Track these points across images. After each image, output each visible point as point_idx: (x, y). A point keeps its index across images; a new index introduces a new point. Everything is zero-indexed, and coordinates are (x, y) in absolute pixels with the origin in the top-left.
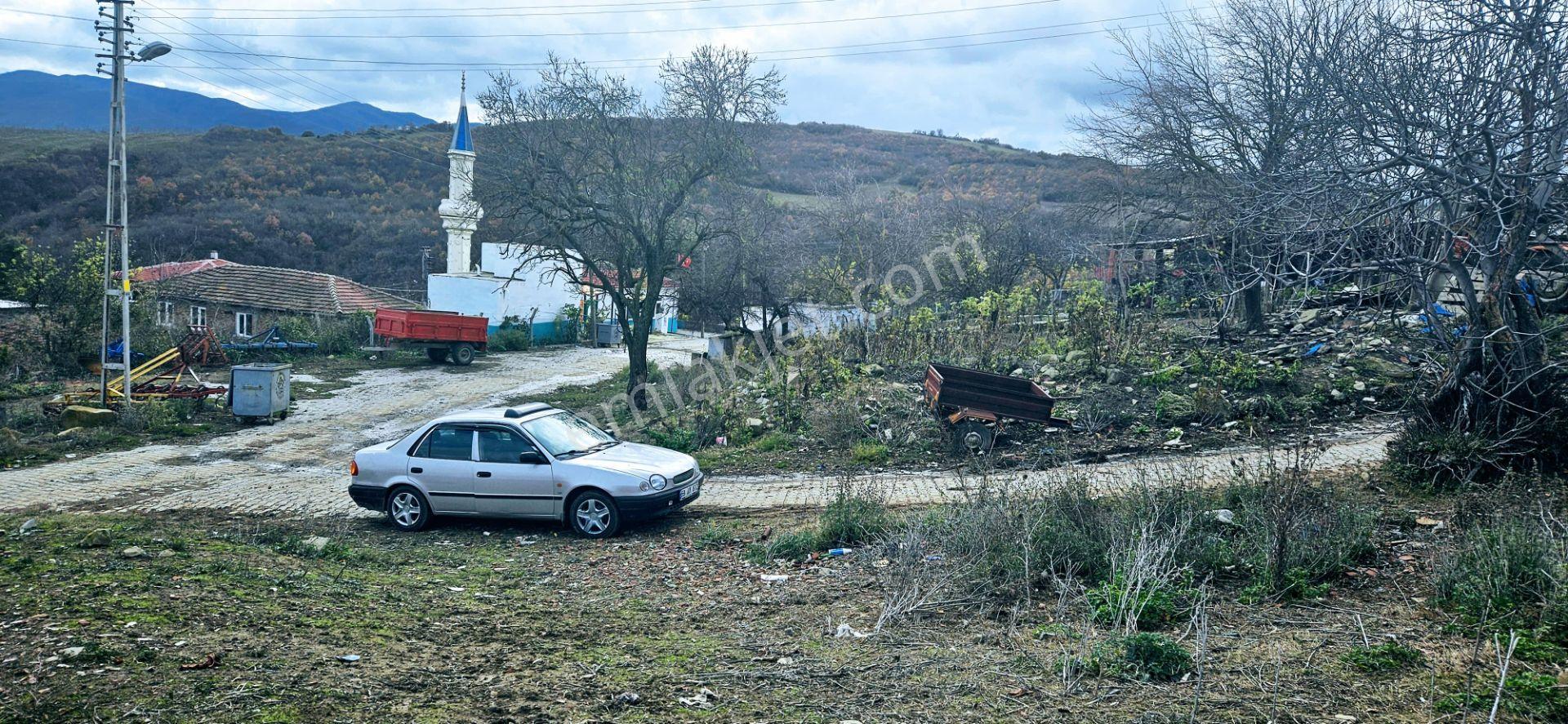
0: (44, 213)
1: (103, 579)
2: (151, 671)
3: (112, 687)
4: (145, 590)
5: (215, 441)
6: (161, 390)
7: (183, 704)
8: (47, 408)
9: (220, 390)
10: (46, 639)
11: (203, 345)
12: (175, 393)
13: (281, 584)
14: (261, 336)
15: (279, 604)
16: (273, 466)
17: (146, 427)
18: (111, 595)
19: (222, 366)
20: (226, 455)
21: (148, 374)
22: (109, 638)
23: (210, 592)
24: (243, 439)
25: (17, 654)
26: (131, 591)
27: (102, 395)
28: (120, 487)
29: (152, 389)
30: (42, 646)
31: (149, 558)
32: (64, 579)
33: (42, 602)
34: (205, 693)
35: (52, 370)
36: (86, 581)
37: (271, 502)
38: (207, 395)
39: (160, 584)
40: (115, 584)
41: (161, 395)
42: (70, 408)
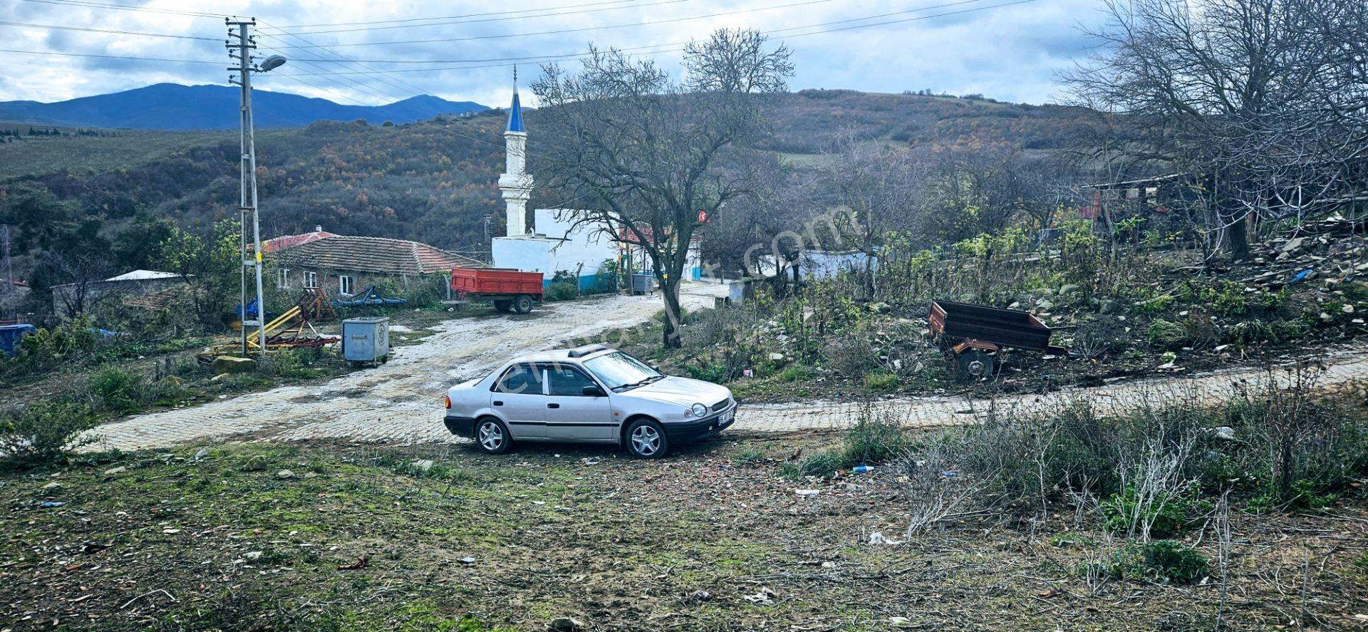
0: (185, 199)
1: (266, 497)
2: (316, 570)
3: (288, 583)
4: (300, 505)
5: (332, 382)
6: (287, 341)
7: (345, 597)
8: (200, 358)
9: (333, 341)
10: (231, 545)
11: (316, 303)
12: (299, 344)
13: (403, 499)
14: (360, 296)
15: (403, 516)
16: (380, 402)
17: (278, 373)
18: (274, 509)
19: (332, 320)
20: (343, 394)
21: (276, 329)
22: (279, 544)
23: (349, 506)
24: (354, 380)
25: (211, 557)
26: (290, 506)
27: (243, 346)
28: (262, 421)
29: (280, 341)
30: (229, 551)
31: (298, 479)
32: (237, 497)
33: (223, 514)
34: (361, 589)
35: (202, 327)
36: (253, 498)
37: (382, 431)
38: (323, 345)
39: (309, 500)
40: (276, 501)
41: (287, 345)
42: (219, 357)
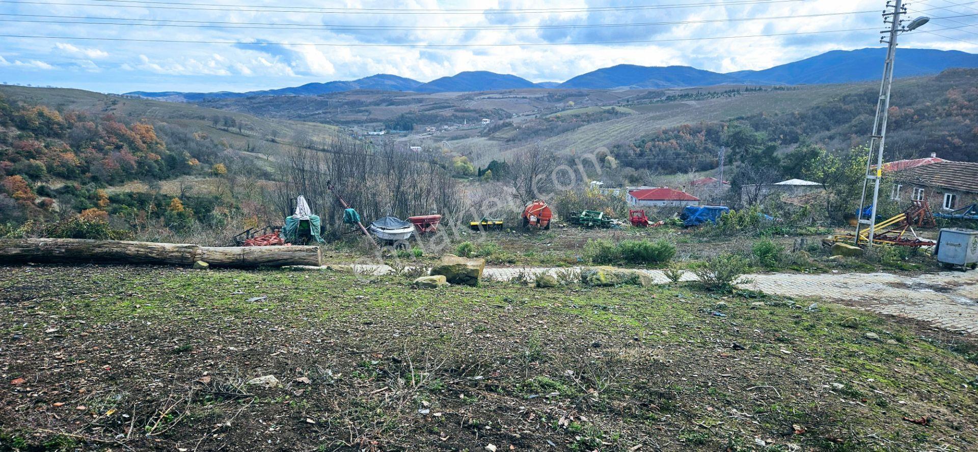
0: (833, 132)
1: (854, 348)
2: (884, 413)
3: (860, 415)
4: (880, 361)
5: (923, 276)
6: (890, 239)
7: (905, 443)
8: (824, 242)
9: (929, 244)
10: (823, 374)
11: (920, 213)
12: (899, 242)
13: (970, 383)
14: (959, 211)
15: (969, 397)
16: (963, 300)
17: (879, 261)
18: (859, 358)
19: (932, 228)
20: (931, 287)
21: (883, 229)
22: (858, 384)
23: (921, 375)
24: (942, 278)
25: (808, 377)
26: (871, 359)
27: (856, 238)
28: (861, 295)
29: (885, 238)
30: (821, 377)
31: (881, 342)
32: (832, 342)
33: (821, 350)
34: (919, 441)
35: (829, 221)
36: (844, 346)
37: (961, 324)
38: (920, 246)
39: (888, 360)
40: (861, 353)
41: (891, 242)
42: (837, 243)
